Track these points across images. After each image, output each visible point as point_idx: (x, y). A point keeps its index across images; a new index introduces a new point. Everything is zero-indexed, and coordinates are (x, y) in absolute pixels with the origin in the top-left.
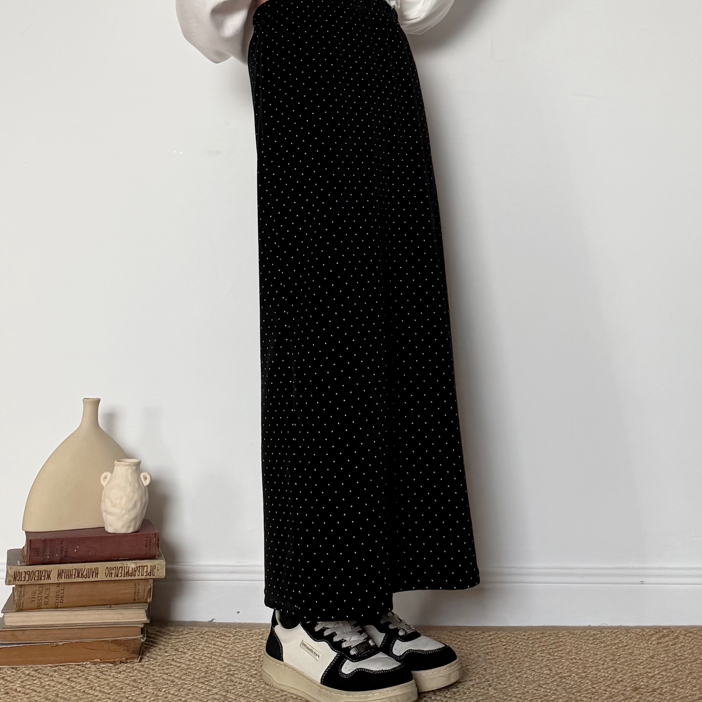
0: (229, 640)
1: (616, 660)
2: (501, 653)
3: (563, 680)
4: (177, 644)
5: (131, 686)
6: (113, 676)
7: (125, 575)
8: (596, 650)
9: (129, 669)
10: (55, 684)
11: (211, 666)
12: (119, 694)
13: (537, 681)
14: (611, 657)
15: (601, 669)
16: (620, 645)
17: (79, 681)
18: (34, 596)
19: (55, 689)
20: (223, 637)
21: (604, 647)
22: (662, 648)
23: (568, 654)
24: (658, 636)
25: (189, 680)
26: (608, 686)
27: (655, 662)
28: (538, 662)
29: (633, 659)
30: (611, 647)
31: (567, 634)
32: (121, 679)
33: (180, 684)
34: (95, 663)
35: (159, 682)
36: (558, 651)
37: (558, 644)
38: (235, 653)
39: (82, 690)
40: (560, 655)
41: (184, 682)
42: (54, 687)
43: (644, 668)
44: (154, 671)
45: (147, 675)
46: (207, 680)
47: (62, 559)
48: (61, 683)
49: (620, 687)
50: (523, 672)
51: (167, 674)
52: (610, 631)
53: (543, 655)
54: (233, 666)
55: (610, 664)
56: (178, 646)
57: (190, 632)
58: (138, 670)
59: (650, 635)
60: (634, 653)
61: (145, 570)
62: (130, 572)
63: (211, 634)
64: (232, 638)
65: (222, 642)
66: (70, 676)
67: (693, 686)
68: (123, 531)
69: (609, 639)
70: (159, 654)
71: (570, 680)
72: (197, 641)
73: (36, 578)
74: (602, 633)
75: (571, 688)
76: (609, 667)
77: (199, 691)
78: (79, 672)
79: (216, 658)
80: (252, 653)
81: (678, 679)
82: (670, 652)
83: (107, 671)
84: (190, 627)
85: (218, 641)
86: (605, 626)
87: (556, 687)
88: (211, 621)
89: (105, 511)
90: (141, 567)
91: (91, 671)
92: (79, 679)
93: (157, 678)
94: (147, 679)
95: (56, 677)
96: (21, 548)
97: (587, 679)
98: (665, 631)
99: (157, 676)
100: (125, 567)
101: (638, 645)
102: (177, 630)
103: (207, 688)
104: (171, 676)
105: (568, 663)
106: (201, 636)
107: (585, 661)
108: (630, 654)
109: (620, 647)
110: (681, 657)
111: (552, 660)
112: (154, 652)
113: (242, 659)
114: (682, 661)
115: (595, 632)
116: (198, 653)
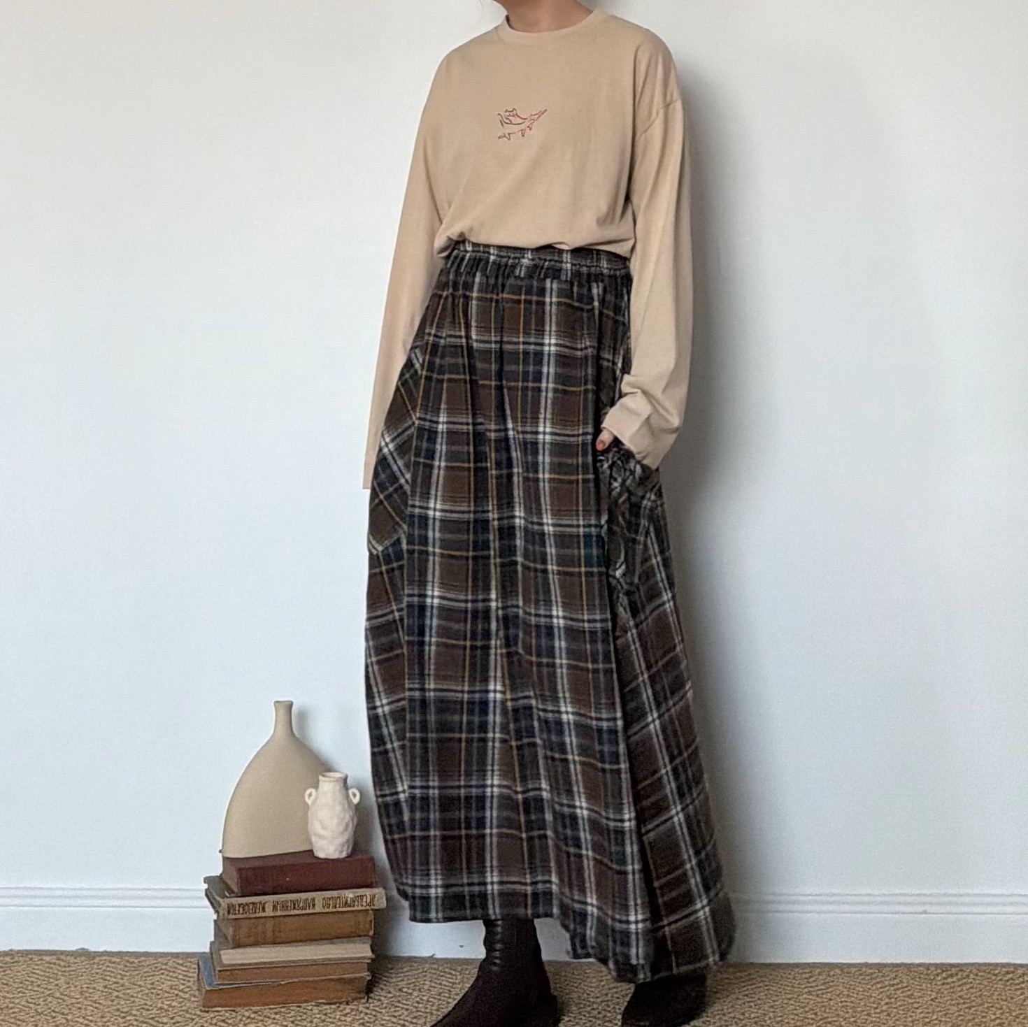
2: (761, 994)
7: (342, 906)
16: (900, 986)
23: (838, 996)
24: (944, 975)
34: (317, 1005)
36: (827, 992)
37: (828, 984)
40: (829, 996)
52: (889, 969)
53: (810, 997)
59: (935, 974)
60: (913, 995)
61: (365, 899)
62: (351, 902)
69: (887, 978)
73: (251, 911)
74: (880, 972)
82: (955, 994)
86: (885, 964)
89: (315, 834)
90: (359, 897)
98: (953, 969)
107: (857, 1003)
108: (908, 996)
109: (898, 989)
110: (966, 1000)
111: (820, 1002)
114: (966, 1006)
116: (424, 994)
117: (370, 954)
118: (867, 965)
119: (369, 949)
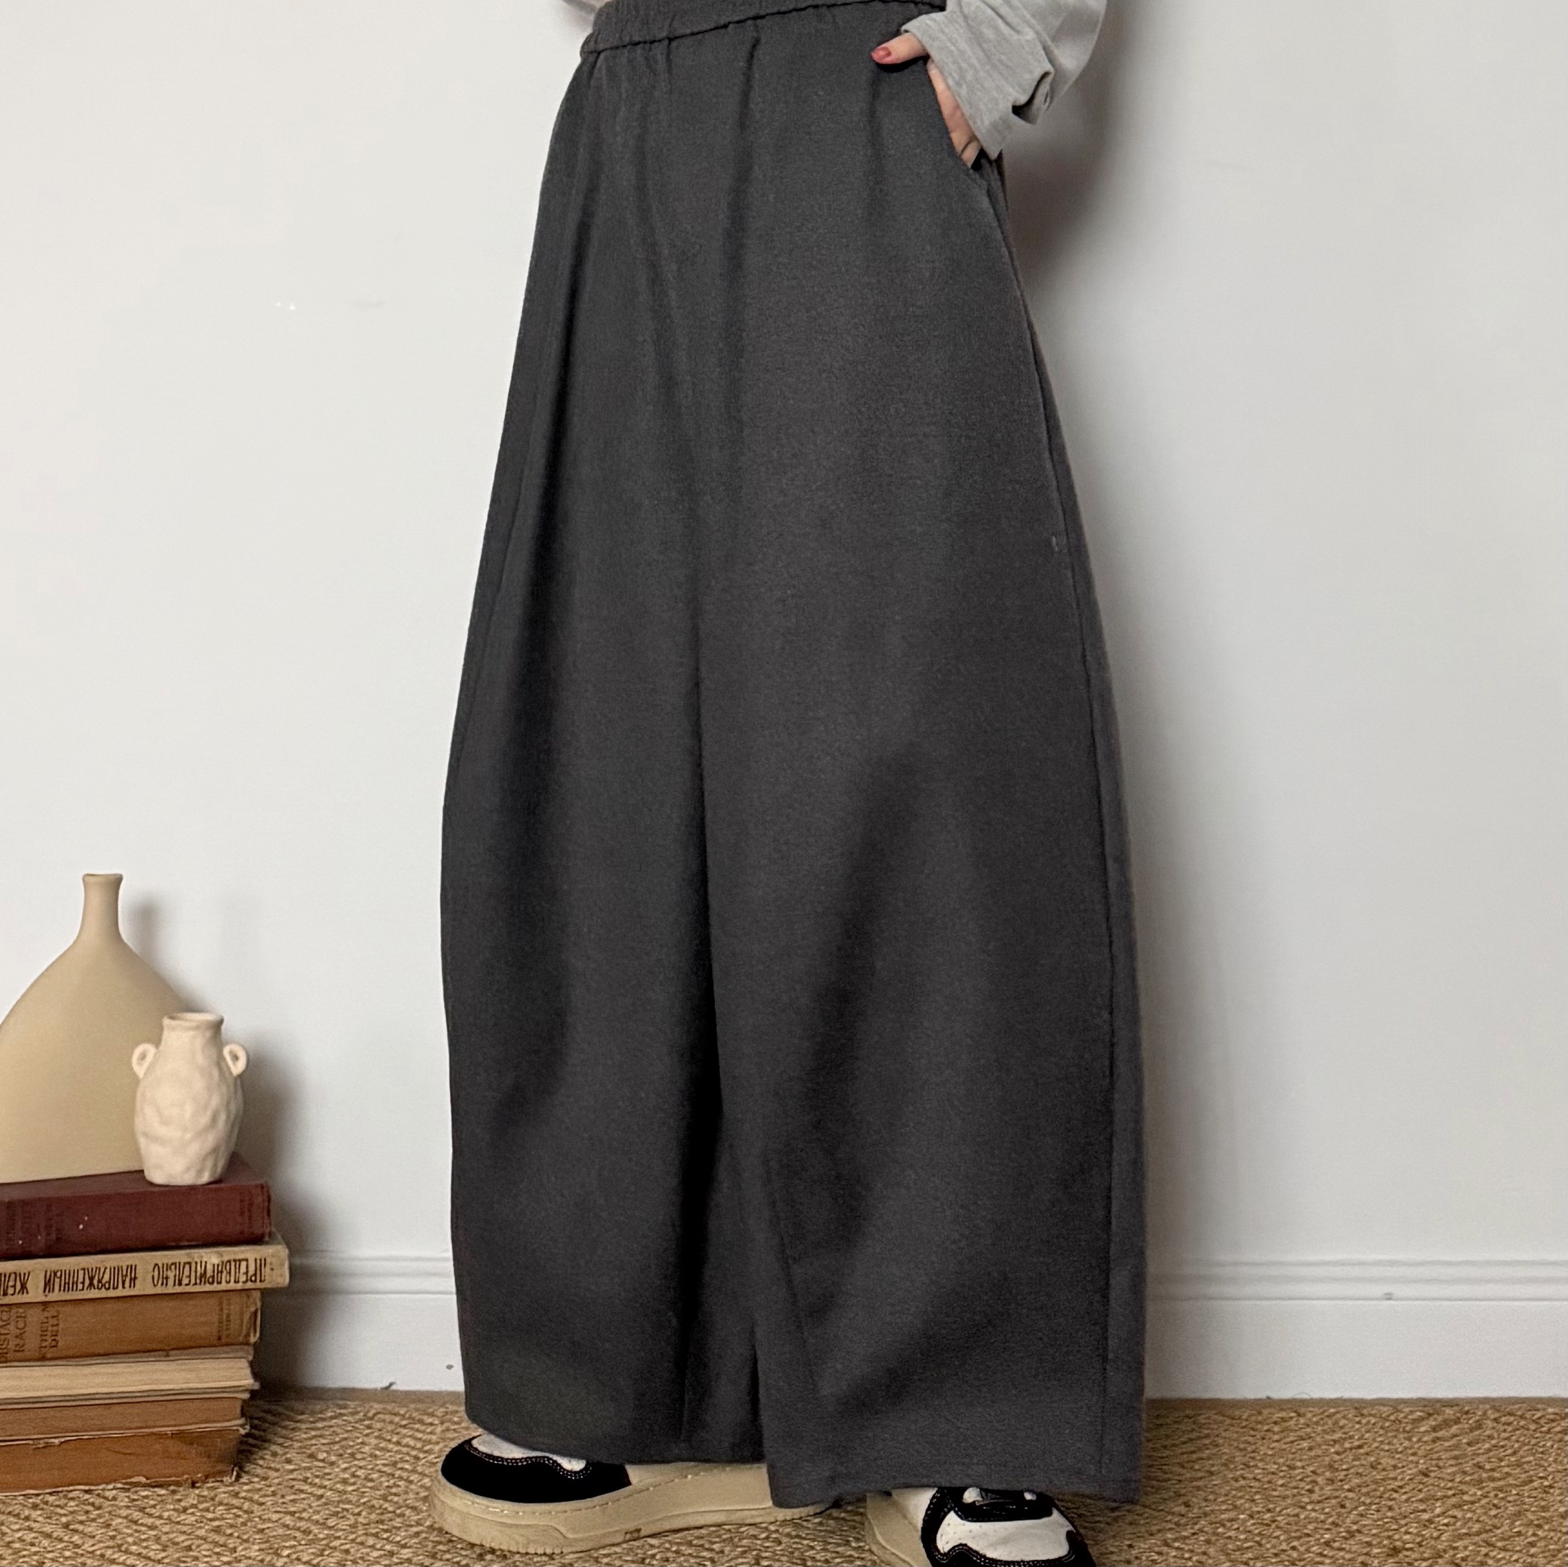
0: (433, 1433)
1: (1341, 1481)
3: (1220, 1530)
4: (314, 1442)
5: (211, 1542)
6: (169, 1519)
7: (198, 1281)
8: (1291, 1456)
9: (207, 1502)
10: (37, 1538)
11: (395, 1495)
12: (184, 1562)
13: (1159, 1531)
14: (1328, 1474)
15: (1307, 1503)
16: (1347, 1445)
17: (90, 1529)
19: (34, 1549)
20: (417, 1426)
21: (1310, 1449)
22: (1447, 1450)
23: (1225, 1465)
24: (1434, 1423)
25: (344, 1527)
26: (1327, 1544)
27: (1432, 1485)
29: (1378, 1477)
30: (1327, 1450)
31: (1219, 1418)
32: (184, 1524)
33: (324, 1539)
35: (275, 1533)
39: (98, 1552)
41: (332, 1532)
42: (33, 1545)
43: (1407, 1500)
44: (263, 1507)
45: (246, 1516)
46: (385, 1527)
47: (52, 1246)
48: (48, 1536)
49: (1354, 1548)
51: (292, 1514)
52: (1319, 1410)
55: (1327, 1491)
56: (314, 1447)
57: (341, 1415)
58: (226, 1505)
59: (1414, 1421)
60: (1380, 1463)
61: (243, 1269)
62: (209, 1273)
63: (388, 1418)
64: (439, 1429)
65: (417, 1438)
66: (70, 1518)
67: (1529, 1543)
68: (188, 1179)
69: (1319, 1429)
70: (273, 1465)
71: (1235, 1530)
72: (359, 1435)
74: (1301, 1414)
75: (1239, 1549)
76: (1326, 1499)
77: (368, 1554)
78: (90, 1508)
79: (405, 1475)
81: (1490, 1527)
82: (1466, 1462)
83: (154, 1506)
84: (341, 1402)
85: (405, 1436)
86: (1307, 1400)
87: (1203, 1549)
88: (387, 1388)
89: (145, 1134)
90: (233, 1264)
91: (116, 1506)
92: (89, 1526)
93: (270, 1525)
94: (246, 1525)
95: (38, 1522)
97: (1278, 1527)
98: (1448, 1411)
99: (269, 1520)
100: (196, 1263)
101: (1389, 1444)
102: (310, 1407)
103: (388, 1547)
104: (301, 1519)
105: (1226, 1487)
106: (367, 1422)
107: (1269, 1482)
109: (1346, 1450)
110: (1491, 1474)
112: (261, 1462)
115: (1284, 1413)
116: (362, 1463)
117: (249, 1381)
118: (1269, 1403)
119: (248, 1371)
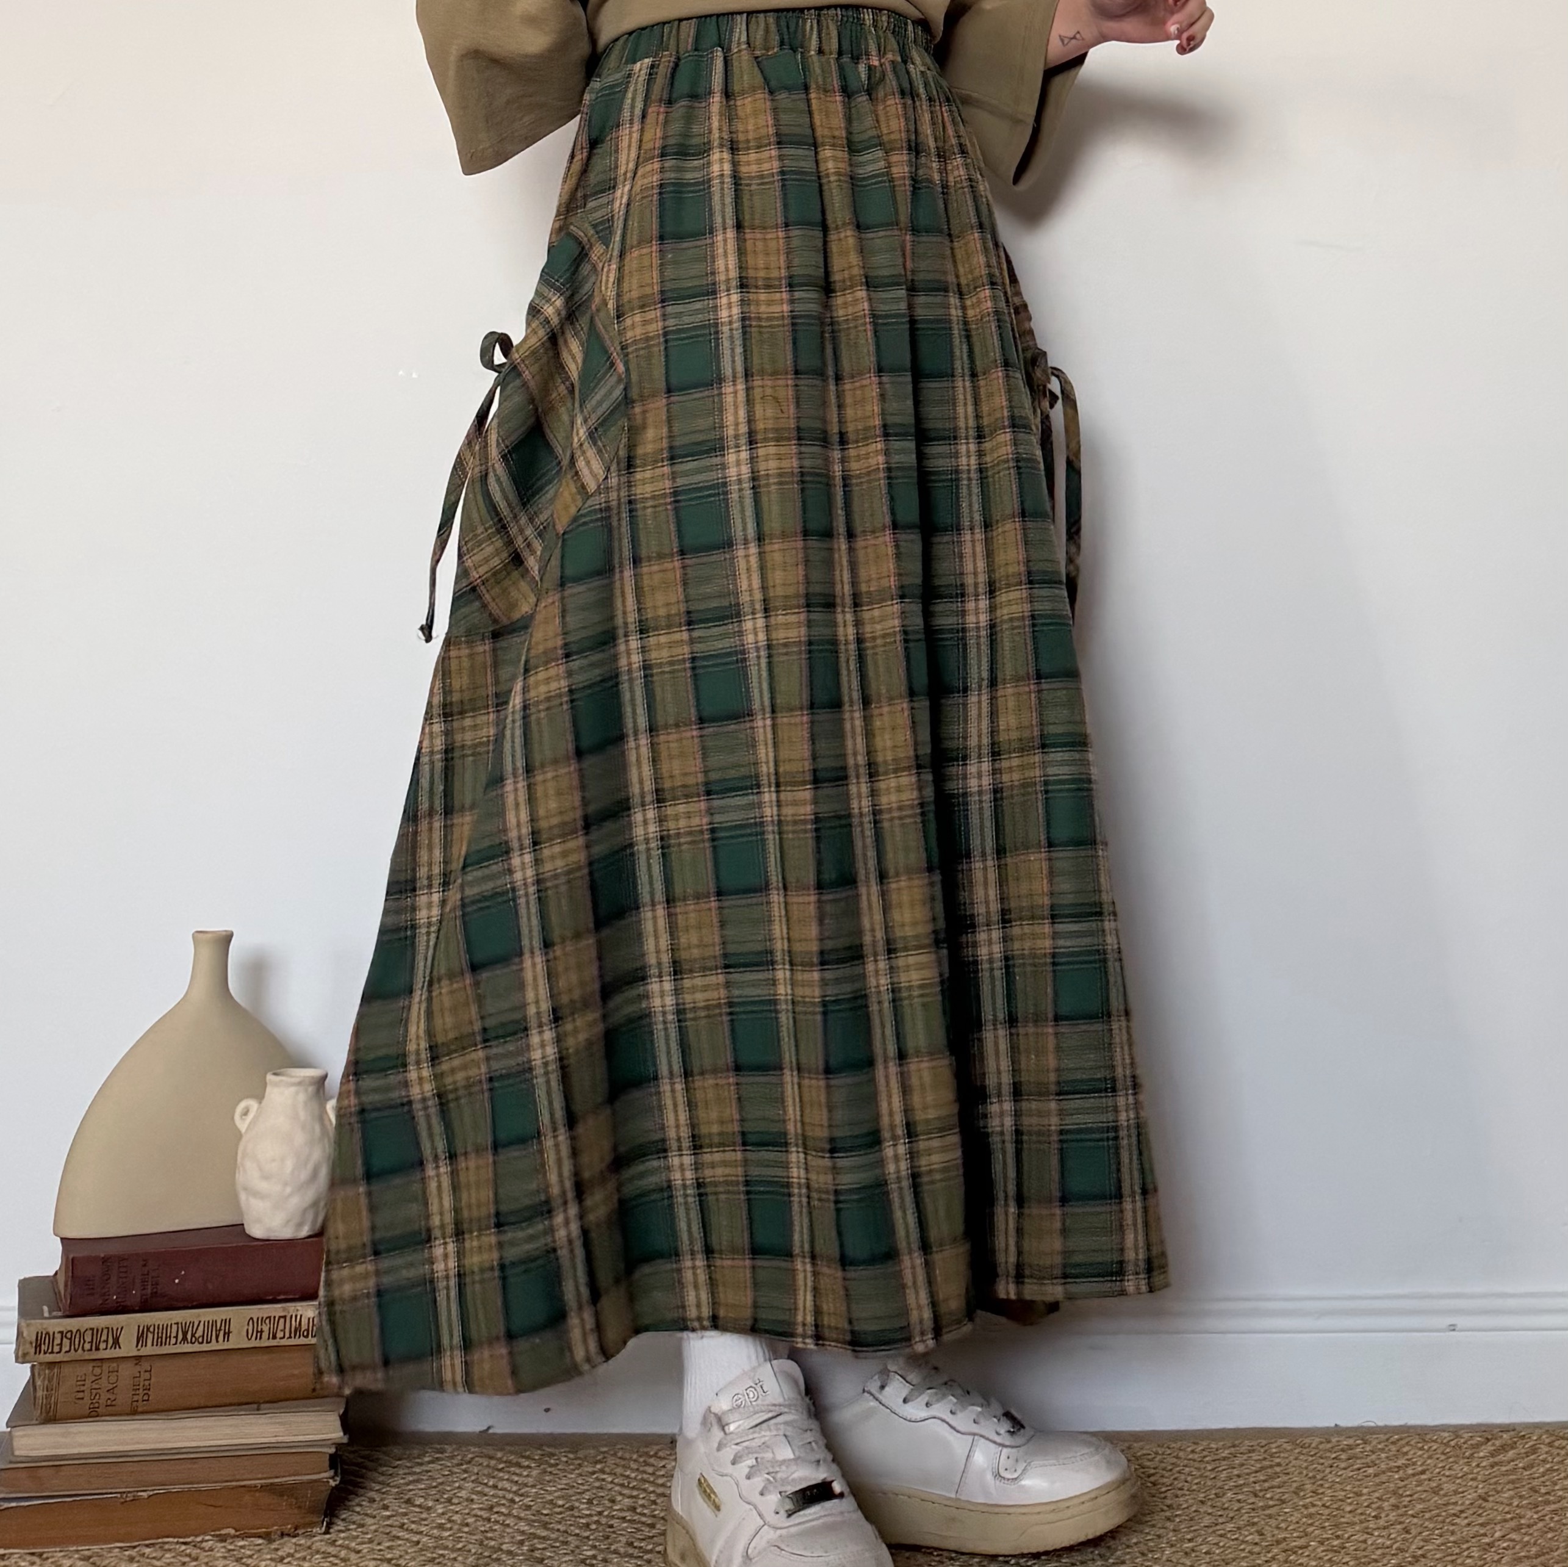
0: (527, 1476)
1: (1405, 1507)
4: (411, 1487)
7: (293, 1335)
8: (1358, 1483)
9: (302, 1551)
11: (491, 1539)
14: (1393, 1501)
15: (1374, 1529)
18: (82, 1388)
20: (513, 1470)
21: (1376, 1475)
22: (1504, 1475)
24: (1489, 1447)
27: (1491, 1509)
28: (1231, 1515)
29: (1441, 1502)
30: (1390, 1476)
31: (1288, 1447)
34: (223, 1539)
36: (1272, 1487)
37: (1269, 1470)
38: (544, 1508)
40: (1277, 1497)
43: (1469, 1525)
44: (360, 1555)
47: (146, 1301)
50: (1200, 1540)
51: (389, 1561)
52: (1382, 1437)
54: (539, 1537)
55: (1392, 1516)
56: (411, 1492)
57: (439, 1458)
58: (323, 1552)
59: (1473, 1446)
62: (303, 1326)
63: (485, 1461)
64: (535, 1473)
65: (512, 1481)
68: (287, 1233)
69: (1383, 1455)
70: (369, 1512)
72: (456, 1479)
73: (87, 1346)
74: (1367, 1442)
76: (1391, 1525)
78: (186, 1559)
79: (502, 1518)
80: (583, 1506)
83: (250, 1557)
84: (438, 1446)
86: (1372, 1428)
88: (485, 1432)
89: (245, 1189)
91: (213, 1556)
96: (52, 1273)
97: (1347, 1553)
100: (291, 1317)
101: (1450, 1469)
102: (408, 1452)
105: (1297, 1515)
106: (464, 1467)
109: (1409, 1476)
111: (1264, 1508)
112: (358, 1509)
113: (560, 1523)
115: (1351, 1441)
116: (458, 1508)
117: (338, 1435)
119: (338, 1425)
